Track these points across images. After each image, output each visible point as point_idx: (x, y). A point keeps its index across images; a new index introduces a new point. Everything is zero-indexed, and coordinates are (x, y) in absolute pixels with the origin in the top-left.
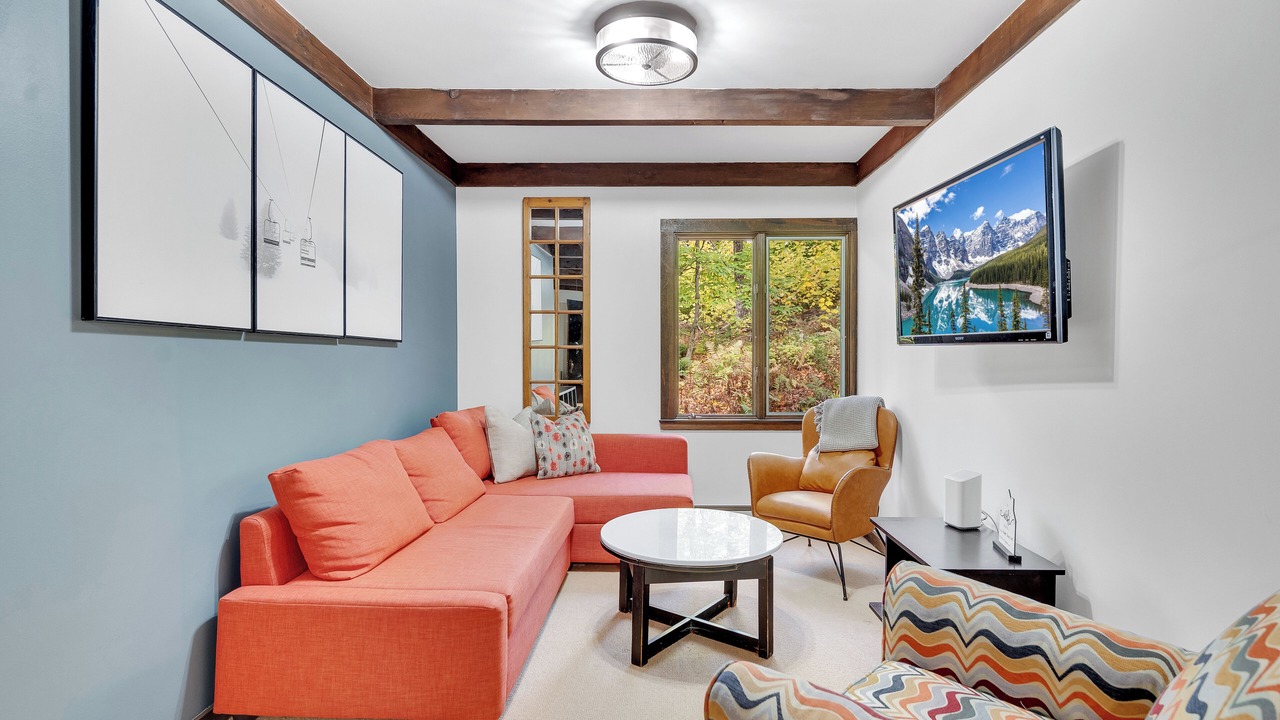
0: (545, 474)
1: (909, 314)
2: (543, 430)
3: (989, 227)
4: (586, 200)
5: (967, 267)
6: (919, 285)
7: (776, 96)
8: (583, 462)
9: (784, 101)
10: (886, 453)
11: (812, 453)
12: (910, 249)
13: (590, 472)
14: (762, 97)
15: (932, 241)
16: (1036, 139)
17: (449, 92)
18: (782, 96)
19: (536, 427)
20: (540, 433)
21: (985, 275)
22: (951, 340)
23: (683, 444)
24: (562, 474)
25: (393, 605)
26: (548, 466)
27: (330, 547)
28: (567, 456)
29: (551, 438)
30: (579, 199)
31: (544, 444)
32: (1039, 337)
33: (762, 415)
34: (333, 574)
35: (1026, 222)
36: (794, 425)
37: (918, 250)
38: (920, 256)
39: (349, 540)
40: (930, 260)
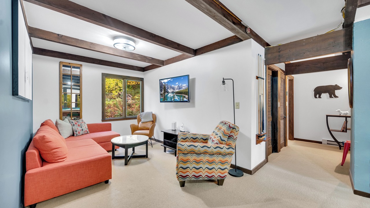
0: (77, 135)
1: (162, 97)
2: (75, 124)
3: (179, 86)
4: (81, 65)
5: (174, 91)
6: (164, 93)
7: (140, 56)
8: (86, 131)
9: (141, 57)
10: (154, 122)
11: (140, 123)
12: (163, 87)
13: (87, 133)
14: (137, 55)
15: (168, 86)
16: (187, 75)
17: (58, 35)
18: (141, 56)
19: (72, 123)
20: (74, 125)
21: (177, 93)
22: (172, 102)
23: (110, 124)
24: (81, 134)
25: (86, 161)
26: (77, 133)
27: (57, 154)
28: (82, 130)
29: (77, 126)
30: (79, 65)
31: (75, 128)
32: (187, 102)
33: (126, 117)
34: (59, 161)
35: (185, 86)
36: (135, 118)
37: (165, 87)
38: (165, 88)
39: (61, 152)
40: (167, 89)
